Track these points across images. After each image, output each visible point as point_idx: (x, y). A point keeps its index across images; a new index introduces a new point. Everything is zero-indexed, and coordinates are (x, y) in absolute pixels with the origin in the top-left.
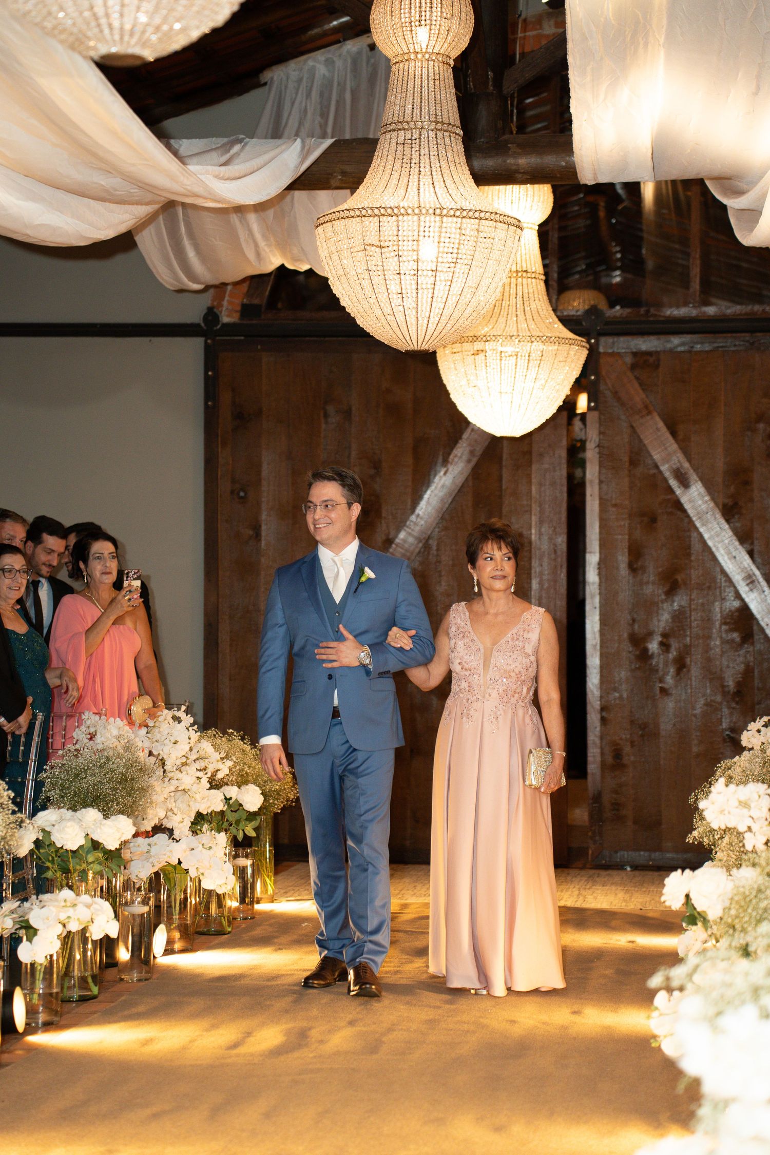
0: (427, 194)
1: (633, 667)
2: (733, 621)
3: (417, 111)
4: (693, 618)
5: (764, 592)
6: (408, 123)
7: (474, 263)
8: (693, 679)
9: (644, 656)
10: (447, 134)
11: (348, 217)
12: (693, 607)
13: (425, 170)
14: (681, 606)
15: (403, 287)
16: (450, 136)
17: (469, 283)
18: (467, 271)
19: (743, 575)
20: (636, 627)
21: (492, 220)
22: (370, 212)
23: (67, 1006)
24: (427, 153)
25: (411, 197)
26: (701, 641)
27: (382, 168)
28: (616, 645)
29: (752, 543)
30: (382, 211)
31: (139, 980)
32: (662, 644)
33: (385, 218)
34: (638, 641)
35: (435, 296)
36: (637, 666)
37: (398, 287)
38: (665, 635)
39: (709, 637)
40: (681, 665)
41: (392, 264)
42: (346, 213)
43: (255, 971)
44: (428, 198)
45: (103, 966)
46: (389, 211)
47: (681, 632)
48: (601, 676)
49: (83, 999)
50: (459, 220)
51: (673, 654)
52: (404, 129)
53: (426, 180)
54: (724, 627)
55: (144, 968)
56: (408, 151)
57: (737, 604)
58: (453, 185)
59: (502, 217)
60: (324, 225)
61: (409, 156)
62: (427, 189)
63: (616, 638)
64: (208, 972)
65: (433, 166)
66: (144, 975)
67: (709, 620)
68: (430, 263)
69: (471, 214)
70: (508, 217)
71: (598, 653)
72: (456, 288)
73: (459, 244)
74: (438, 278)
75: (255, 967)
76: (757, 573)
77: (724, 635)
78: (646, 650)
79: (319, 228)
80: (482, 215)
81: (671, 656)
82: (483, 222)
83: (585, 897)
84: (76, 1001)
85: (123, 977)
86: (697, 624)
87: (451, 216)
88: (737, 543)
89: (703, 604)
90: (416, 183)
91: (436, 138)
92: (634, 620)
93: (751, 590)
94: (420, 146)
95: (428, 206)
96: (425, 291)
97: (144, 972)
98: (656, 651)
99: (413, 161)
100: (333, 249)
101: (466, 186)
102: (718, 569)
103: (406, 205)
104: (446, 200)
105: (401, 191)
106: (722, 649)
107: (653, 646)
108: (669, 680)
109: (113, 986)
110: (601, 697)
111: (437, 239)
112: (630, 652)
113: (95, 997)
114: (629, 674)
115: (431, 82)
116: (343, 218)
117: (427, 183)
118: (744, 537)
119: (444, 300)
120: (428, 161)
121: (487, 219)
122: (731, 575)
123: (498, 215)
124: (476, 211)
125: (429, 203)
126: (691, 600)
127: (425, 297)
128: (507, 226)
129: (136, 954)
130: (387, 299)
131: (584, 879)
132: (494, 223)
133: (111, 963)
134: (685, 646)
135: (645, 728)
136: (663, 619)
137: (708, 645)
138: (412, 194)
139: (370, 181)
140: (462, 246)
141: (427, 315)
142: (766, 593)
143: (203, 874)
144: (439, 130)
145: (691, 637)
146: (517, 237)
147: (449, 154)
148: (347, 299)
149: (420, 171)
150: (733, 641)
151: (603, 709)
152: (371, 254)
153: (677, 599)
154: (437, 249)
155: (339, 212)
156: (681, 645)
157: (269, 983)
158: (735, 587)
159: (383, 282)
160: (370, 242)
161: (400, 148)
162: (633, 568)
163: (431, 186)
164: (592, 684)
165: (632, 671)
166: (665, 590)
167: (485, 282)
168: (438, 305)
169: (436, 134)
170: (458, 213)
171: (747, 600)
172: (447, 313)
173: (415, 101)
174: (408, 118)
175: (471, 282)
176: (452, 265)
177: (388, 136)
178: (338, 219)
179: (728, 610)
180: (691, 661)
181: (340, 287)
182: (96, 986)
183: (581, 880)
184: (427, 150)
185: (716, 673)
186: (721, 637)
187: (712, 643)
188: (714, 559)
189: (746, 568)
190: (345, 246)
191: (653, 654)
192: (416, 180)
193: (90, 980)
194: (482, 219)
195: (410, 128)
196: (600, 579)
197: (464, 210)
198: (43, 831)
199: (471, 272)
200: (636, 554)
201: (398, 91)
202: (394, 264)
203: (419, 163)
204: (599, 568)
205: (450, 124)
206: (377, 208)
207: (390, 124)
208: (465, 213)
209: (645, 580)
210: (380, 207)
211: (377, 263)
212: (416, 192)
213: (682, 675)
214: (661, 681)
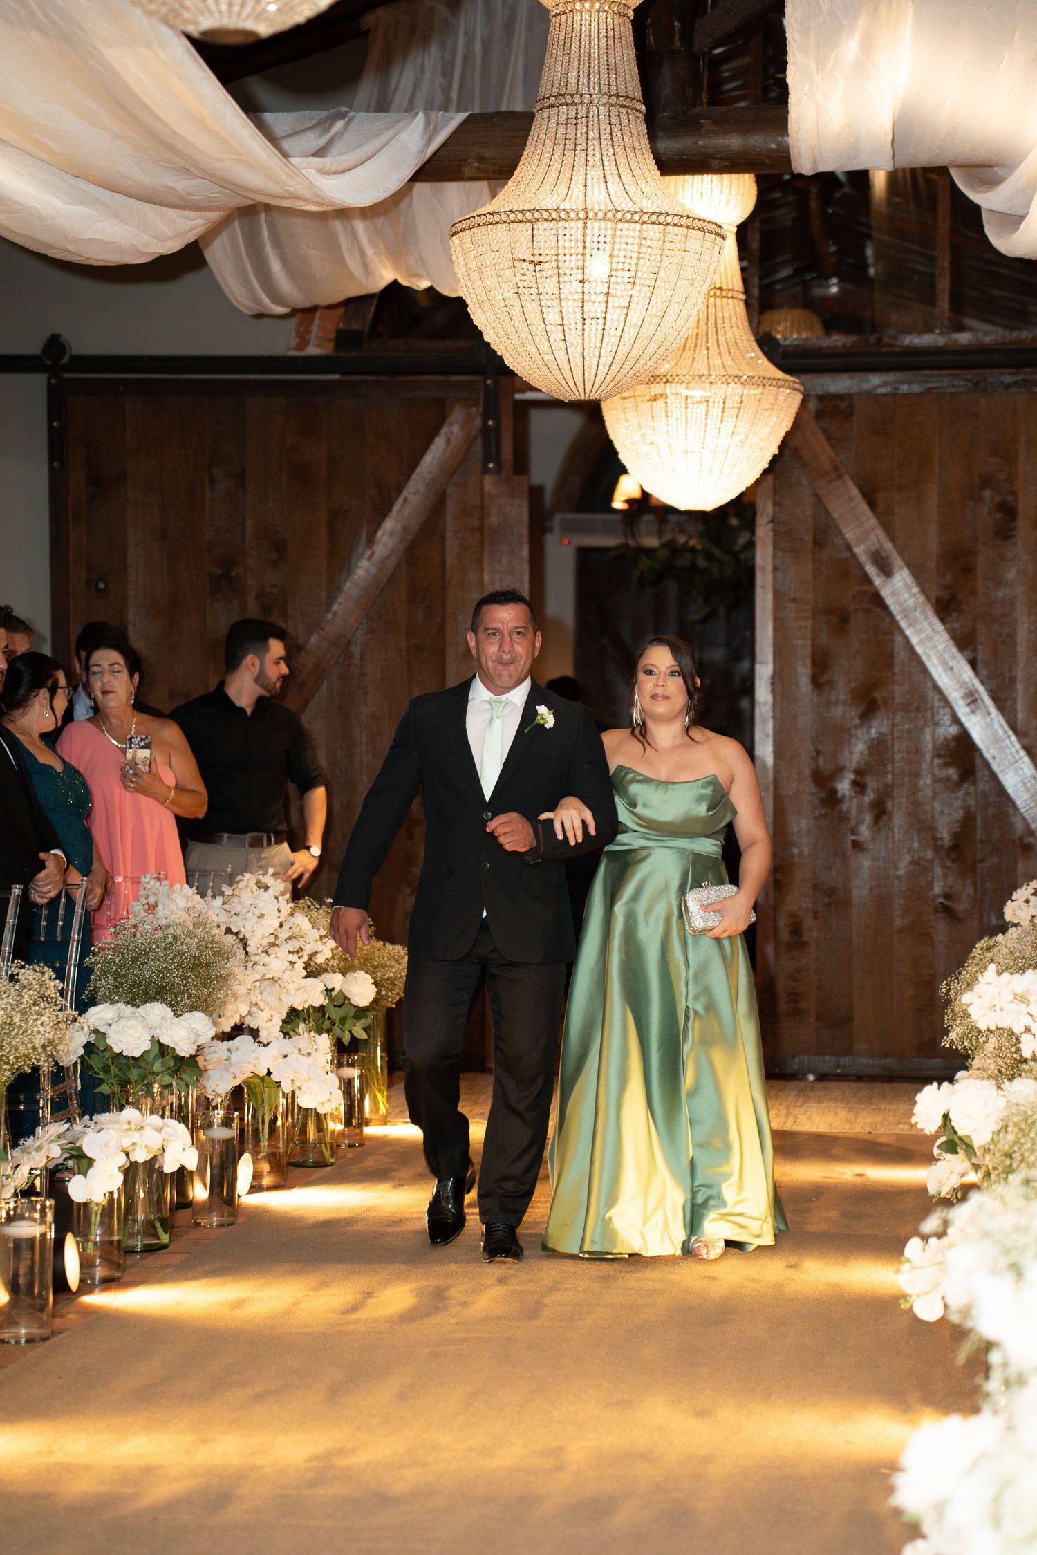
0: (596, 191)
1: (817, 813)
2: (948, 753)
3: (583, 80)
4: (896, 749)
5: (989, 714)
6: (572, 95)
7: (658, 283)
8: (896, 829)
9: (831, 799)
10: (624, 110)
11: (491, 224)
12: (895, 734)
13: (594, 158)
14: (880, 733)
15: (564, 316)
16: (628, 113)
17: (652, 310)
18: (649, 294)
19: (962, 691)
20: (821, 761)
21: (682, 226)
23: (131, 1259)
24: (597, 136)
25: (574, 196)
26: (906, 780)
27: (537, 157)
28: (796, 785)
29: (974, 650)
30: (536, 214)
31: (220, 1225)
32: (855, 783)
33: (539, 224)
34: (823, 780)
35: (607, 328)
36: (822, 812)
37: (558, 317)
38: (859, 772)
39: (917, 775)
40: (879, 811)
41: (550, 286)
42: (489, 219)
43: (371, 1214)
44: (597, 198)
45: (174, 1207)
46: (545, 215)
47: (881, 768)
49: (149, 1250)
50: (638, 226)
51: (869, 796)
52: (566, 104)
53: (595, 174)
54: (936, 761)
55: (227, 1209)
56: (571, 135)
57: (953, 730)
58: (631, 179)
59: (696, 221)
60: (461, 234)
61: (573, 140)
62: (596, 185)
63: (795, 776)
64: (309, 1215)
65: (604, 153)
66: (226, 1219)
67: (917, 751)
68: (600, 285)
69: (654, 218)
70: (705, 221)
71: (771, 796)
72: (634, 318)
73: (638, 258)
74: (610, 305)
75: (370, 1209)
76: (982, 688)
77: (936, 772)
78: (833, 792)
79: (455, 237)
80: (669, 219)
81: (866, 799)
82: (670, 228)
83: (796, 1117)
84: (141, 1252)
85: (199, 1221)
86: (901, 757)
87: (627, 221)
88: (954, 650)
89: (908, 731)
90: (582, 177)
91: (609, 116)
92: (818, 752)
93: (972, 711)
94: (587, 126)
95: (597, 207)
96: (595, 321)
97: (225, 1214)
98: (847, 793)
99: (579, 148)
100: (473, 265)
101: (649, 179)
102: (929, 684)
103: (567, 207)
104: (621, 199)
105: (563, 189)
106: (933, 789)
107: (843, 786)
108: (866, 830)
109: (186, 1233)
111: (608, 252)
112: (812, 795)
113: (165, 1247)
114: (811, 823)
115: (603, 41)
116: (484, 224)
117: (596, 177)
118: (965, 642)
119: (619, 333)
120: (597, 148)
121: (675, 225)
122: (945, 692)
123: (691, 220)
124: (661, 214)
125: (599, 204)
126: (894, 725)
127: (593, 328)
128: (702, 234)
129: (217, 1191)
130: (544, 333)
131: (793, 1093)
132: (686, 230)
133: (184, 1203)
134: (886, 786)
135: (832, 894)
136: (857, 750)
137: (916, 784)
138: (576, 191)
139: (522, 174)
140: (642, 262)
141: (597, 354)
142: (992, 716)
143: (300, 1088)
144: (613, 105)
145: (892, 774)
146: (717, 249)
147: (626, 138)
148: (491, 332)
149: (587, 161)
150: (948, 779)
152: (522, 272)
153: (875, 723)
154: (608, 265)
155: (479, 216)
156: (880, 785)
157: (390, 1230)
158: (951, 708)
159: (537, 309)
160: (520, 256)
161: (561, 130)
162: (817, 683)
163: (602, 184)
165: (815, 819)
166: (860, 711)
167: (674, 309)
168: (610, 342)
169: (610, 111)
170: (637, 217)
171: (966, 724)
172: (623, 350)
173: (582, 67)
174: (572, 89)
175: (656, 309)
176: (630, 286)
177: (546, 114)
178: (479, 225)
179: (941, 738)
180: (893, 806)
181: (482, 316)
182: (166, 1233)
183: (789, 1095)
184: (596, 132)
185: (925, 821)
186: (933, 774)
187: (921, 782)
188: (925, 671)
189: (966, 683)
190: (488, 262)
191: (843, 797)
192: (582, 172)
193: (158, 1225)
194: (668, 224)
195: (573, 104)
196: (774, 698)
197: (645, 213)
198: (96, 1031)
199: (654, 296)
200: (821, 665)
201: (559, 53)
202: (552, 285)
203: (587, 150)
204: (773, 684)
205: (628, 97)
206: (529, 211)
207: (548, 98)
208: (646, 217)
209: (833, 698)
210: (534, 209)
211: (530, 285)
212: (582, 189)
213: (882, 824)
214: (854, 832)
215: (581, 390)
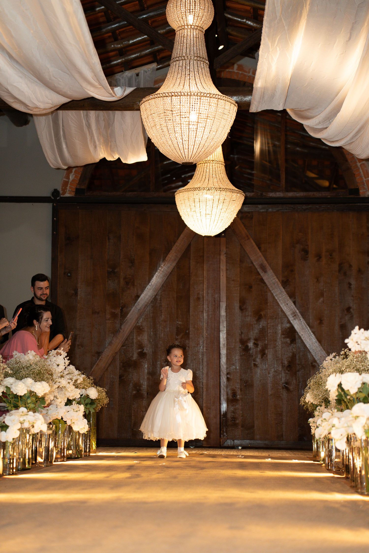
0: (193, 87)
1: (241, 354)
2: (286, 333)
3: (188, 52)
4: (268, 332)
5: (300, 320)
6: (184, 57)
8: (269, 359)
9: (246, 349)
11: (156, 98)
12: (269, 327)
13: (192, 77)
14: (263, 326)
15: (182, 130)
16: (203, 63)
19: (291, 312)
20: (243, 336)
21: (223, 100)
22: (167, 94)
24: (193, 70)
26: (272, 342)
28: (234, 344)
29: (295, 298)
32: (255, 344)
33: (174, 98)
34: (244, 342)
35: (197, 134)
36: (243, 354)
37: (180, 130)
38: (256, 340)
39: (276, 341)
40: (263, 353)
44: (194, 89)
46: (176, 94)
47: (263, 338)
48: (227, 358)
50: (209, 98)
51: (259, 348)
52: (182, 60)
53: (193, 82)
54: (282, 336)
56: (184, 70)
57: (288, 325)
58: (205, 85)
59: (228, 99)
60: (145, 103)
62: (193, 85)
63: (234, 341)
65: (196, 76)
67: (276, 332)
69: (214, 96)
70: (231, 100)
71: (226, 348)
72: (207, 131)
74: (198, 126)
76: (298, 311)
77: (282, 340)
78: (247, 346)
79: (142, 104)
81: (258, 349)
86: (271, 335)
87: (205, 96)
88: (288, 298)
89: (273, 326)
91: (197, 64)
92: (242, 333)
93: (295, 319)
94: (190, 67)
96: (193, 132)
98: (252, 347)
99: (186, 74)
100: (149, 113)
102: (280, 310)
103: (184, 92)
104: (203, 90)
105: (182, 87)
106: (282, 345)
107: (251, 345)
108: (258, 360)
110: (227, 368)
112: (240, 347)
114: (240, 357)
115: (195, 39)
116: (154, 98)
118: (292, 295)
119: (201, 137)
120: (193, 74)
121: (221, 99)
122: (286, 312)
124: (216, 95)
125: (194, 91)
126: (268, 323)
127: (192, 134)
128: (230, 103)
130: (175, 136)
132: (225, 101)
134: (265, 345)
135: (247, 382)
136: (254, 333)
137: (275, 344)
138: (186, 87)
139: (167, 83)
140: (210, 111)
141: (193, 144)
142: (301, 320)
143: (73, 424)
144: (199, 60)
145: (268, 340)
147: (203, 72)
148: (155, 139)
149: (190, 78)
150: (287, 342)
151: (227, 374)
152: (168, 114)
153: (261, 323)
156: (263, 344)
158: (287, 318)
159: (172, 127)
160: (167, 109)
161: (180, 68)
162: (241, 309)
163: (195, 85)
164: (223, 362)
165: (241, 356)
166: (256, 319)
167: (220, 129)
168: (198, 140)
169: (197, 62)
170: (208, 95)
171: (293, 323)
172: (203, 142)
173: (187, 47)
174: (184, 55)
176: (205, 120)
177: (175, 63)
178: (152, 99)
179: (284, 328)
180: (268, 351)
185: (279, 357)
186: (281, 341)
187: (277, 343)
188: (278, 305)
189: (292, 309)
190: (155, 111)
191: (250, 348)
192: (188, 82)
194: (219, 99)
195: (185, 59)
196: (226, 314)
197: (211, 94)
198: (7, 387)
199: (214, 124)
200: (242, 302)
201: (180, 43)
202: (178, 119)
203: (189, 75)
204: (226, 309)
205: (203, 58)
206: (170, 93)
207: (175, 58)
208: (211, 96)
209: (247, 314)
210: (172, 92)
211: (170, 119)
212: (188, 87)
213: (264, 358)
214: (254, 361)
215: (187, 158)
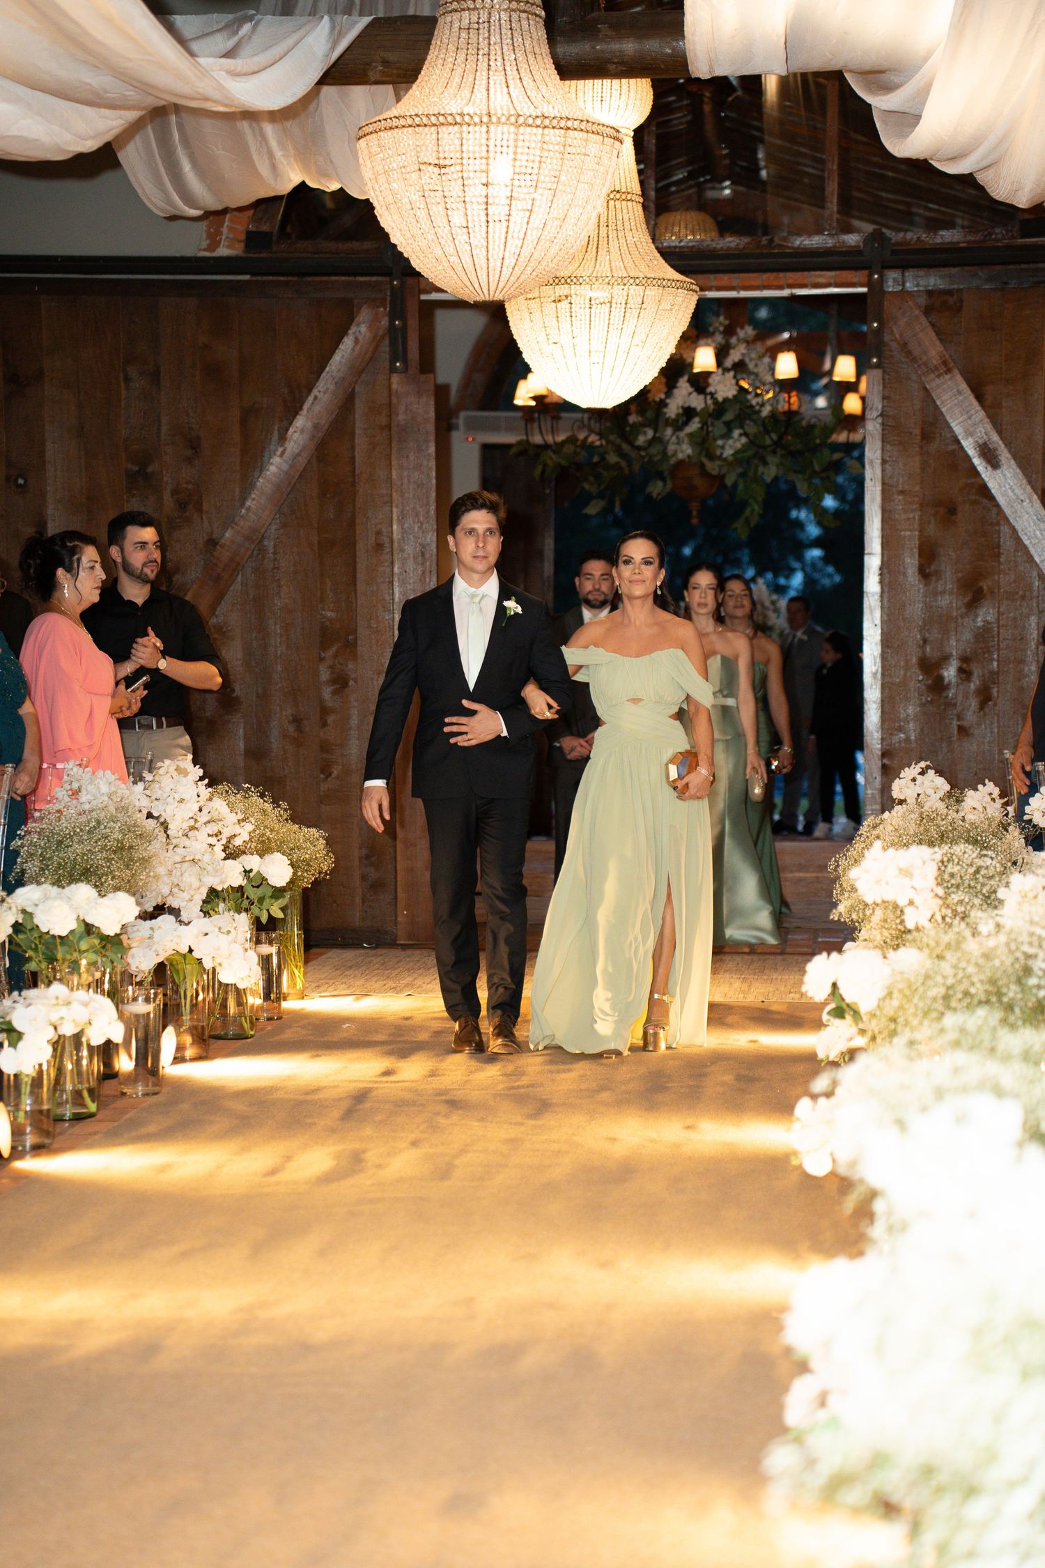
1: (924, 700)
4: (1001, 637)
8: (1001, 714)
9: (938, 686)
12: (1002, 622)
14: (986, 622)
20: (928, 649)
26: (1011, 666)
28: (902, 672)
32: (961, 670)
34: (930, 667)
36: (929, 699)
38: (965, 659)
39: (1022, 661)
40: (985, 697)
47: (986, 655)
48: (884, 712)
50: (540, 130)
51: (975, 683)
63: (902, 664)
67: (1022, 639)
71: (879, 683)
78: (940, 678)
81: (972, 686)
86: (1007, 645)
89: (1015, 619)
92: (925, 641)
98: (953, 680)
102: (1035, 574)
107: (950, 673)
108: (970, 716)
110: (882, 739)
112: (920, 682)
114: (918, 709)
126: (999, 613)
128: (601, 138)
134: (992, 673)
136: (963, 639)
137: (1021, 671)
145: (998, 661)
151: (884, 755)
153: (981, 612)
156: (986, 672)
162: (925, 574)
165: (923, 705)
166: (966, 600)
180: (998, 692)
187: (1026, 669)
191: (949, 684)
196: (883, 588)
200: (929, 555)
204: (881, 574)
209: (941, 588)
213: (987, 710)
214: (959, 718)
